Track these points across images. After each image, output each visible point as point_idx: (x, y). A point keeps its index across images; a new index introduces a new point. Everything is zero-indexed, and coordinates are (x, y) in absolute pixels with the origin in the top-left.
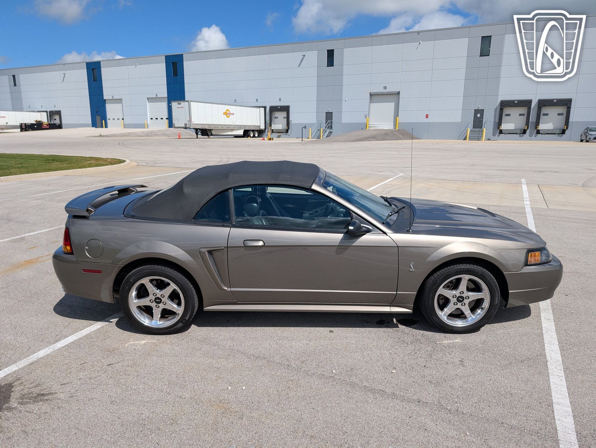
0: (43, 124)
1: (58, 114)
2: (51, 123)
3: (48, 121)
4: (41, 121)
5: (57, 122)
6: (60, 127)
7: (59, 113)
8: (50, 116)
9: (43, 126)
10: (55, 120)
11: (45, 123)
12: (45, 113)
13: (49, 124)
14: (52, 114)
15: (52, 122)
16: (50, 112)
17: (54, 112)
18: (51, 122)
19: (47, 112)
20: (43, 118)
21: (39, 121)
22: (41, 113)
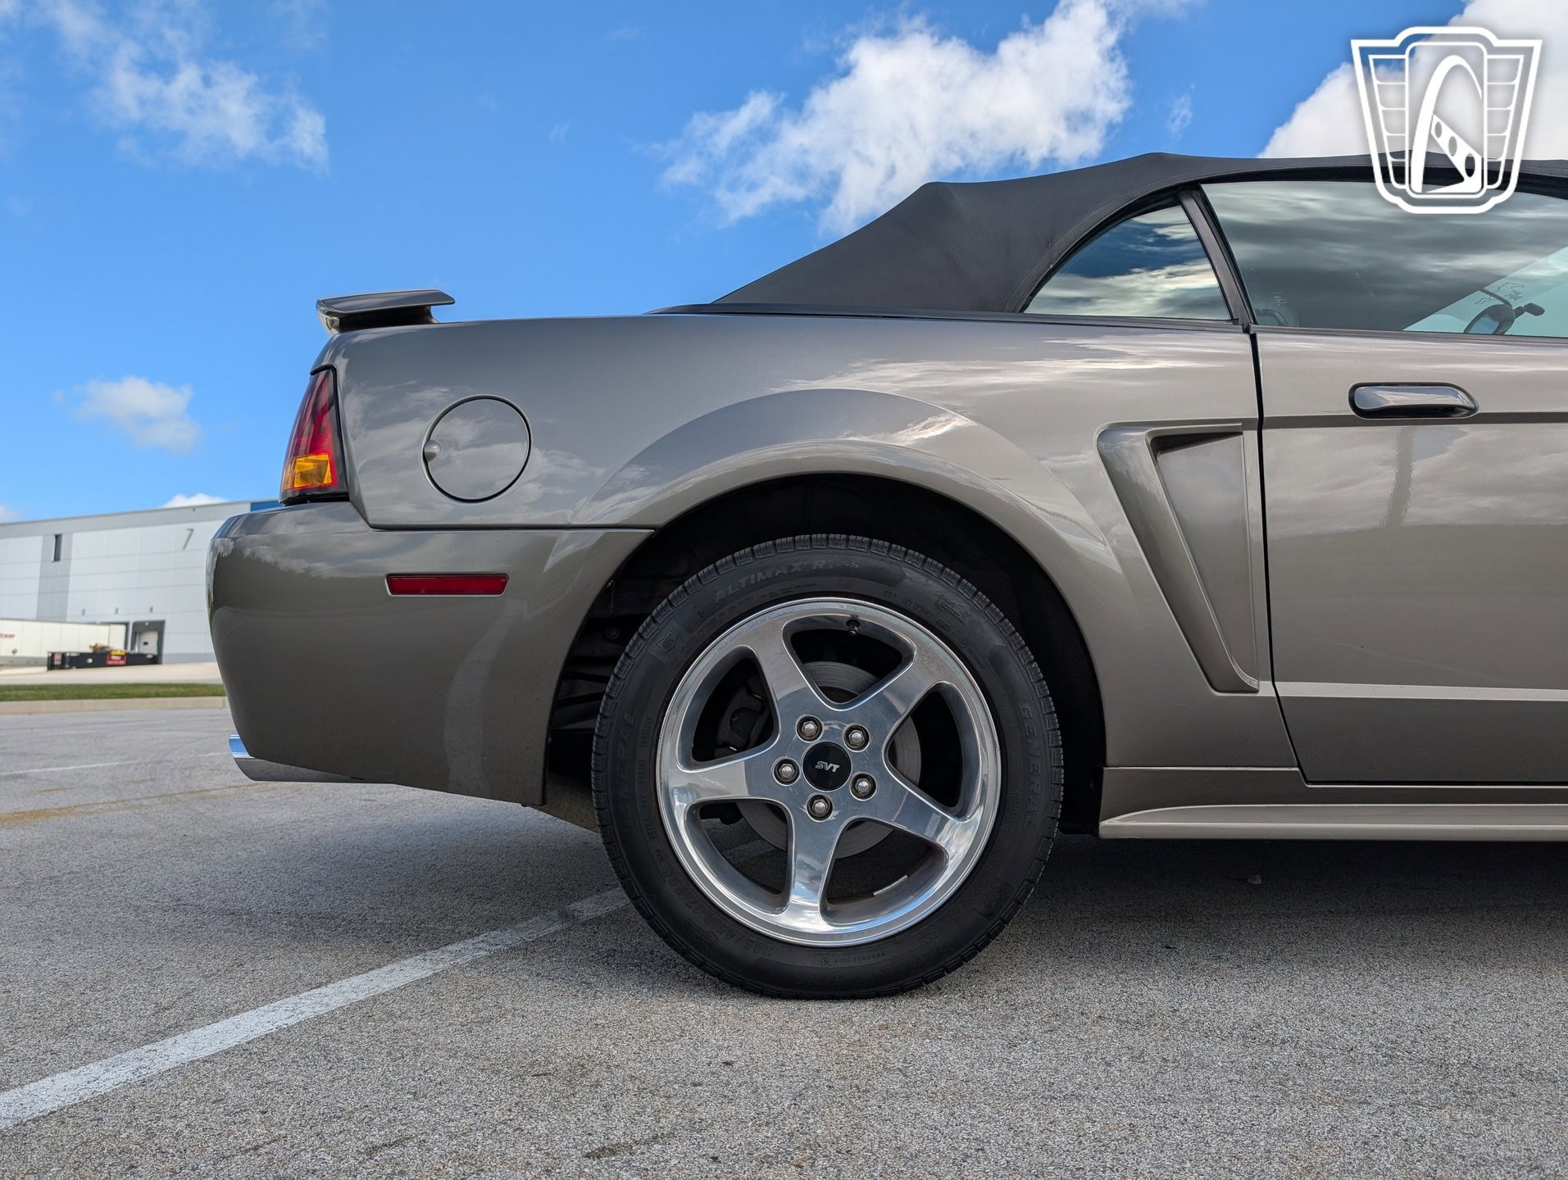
0: (110, 655)
1: (156, 630)
2: (132, 652)
3: (126, 648)
4: (107, 647)
5: (151, 650)
6: (155, 660)
7: (158, 627)
8: (135, 634)
9: (110, 659)
10: (146, 644)
11: (119, 653)
12: (122, 628)
13: (128, 655)
14: (138, 630)
15: (136, 650)
16: (135, 624)
17: (147, 624)
18: (132, 648)
19: (127, 624)
20: (115, 640)
21: (103, 648)
22: (113, 627)
